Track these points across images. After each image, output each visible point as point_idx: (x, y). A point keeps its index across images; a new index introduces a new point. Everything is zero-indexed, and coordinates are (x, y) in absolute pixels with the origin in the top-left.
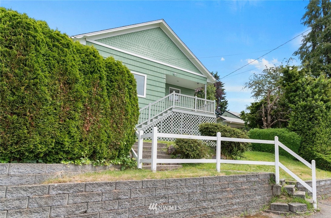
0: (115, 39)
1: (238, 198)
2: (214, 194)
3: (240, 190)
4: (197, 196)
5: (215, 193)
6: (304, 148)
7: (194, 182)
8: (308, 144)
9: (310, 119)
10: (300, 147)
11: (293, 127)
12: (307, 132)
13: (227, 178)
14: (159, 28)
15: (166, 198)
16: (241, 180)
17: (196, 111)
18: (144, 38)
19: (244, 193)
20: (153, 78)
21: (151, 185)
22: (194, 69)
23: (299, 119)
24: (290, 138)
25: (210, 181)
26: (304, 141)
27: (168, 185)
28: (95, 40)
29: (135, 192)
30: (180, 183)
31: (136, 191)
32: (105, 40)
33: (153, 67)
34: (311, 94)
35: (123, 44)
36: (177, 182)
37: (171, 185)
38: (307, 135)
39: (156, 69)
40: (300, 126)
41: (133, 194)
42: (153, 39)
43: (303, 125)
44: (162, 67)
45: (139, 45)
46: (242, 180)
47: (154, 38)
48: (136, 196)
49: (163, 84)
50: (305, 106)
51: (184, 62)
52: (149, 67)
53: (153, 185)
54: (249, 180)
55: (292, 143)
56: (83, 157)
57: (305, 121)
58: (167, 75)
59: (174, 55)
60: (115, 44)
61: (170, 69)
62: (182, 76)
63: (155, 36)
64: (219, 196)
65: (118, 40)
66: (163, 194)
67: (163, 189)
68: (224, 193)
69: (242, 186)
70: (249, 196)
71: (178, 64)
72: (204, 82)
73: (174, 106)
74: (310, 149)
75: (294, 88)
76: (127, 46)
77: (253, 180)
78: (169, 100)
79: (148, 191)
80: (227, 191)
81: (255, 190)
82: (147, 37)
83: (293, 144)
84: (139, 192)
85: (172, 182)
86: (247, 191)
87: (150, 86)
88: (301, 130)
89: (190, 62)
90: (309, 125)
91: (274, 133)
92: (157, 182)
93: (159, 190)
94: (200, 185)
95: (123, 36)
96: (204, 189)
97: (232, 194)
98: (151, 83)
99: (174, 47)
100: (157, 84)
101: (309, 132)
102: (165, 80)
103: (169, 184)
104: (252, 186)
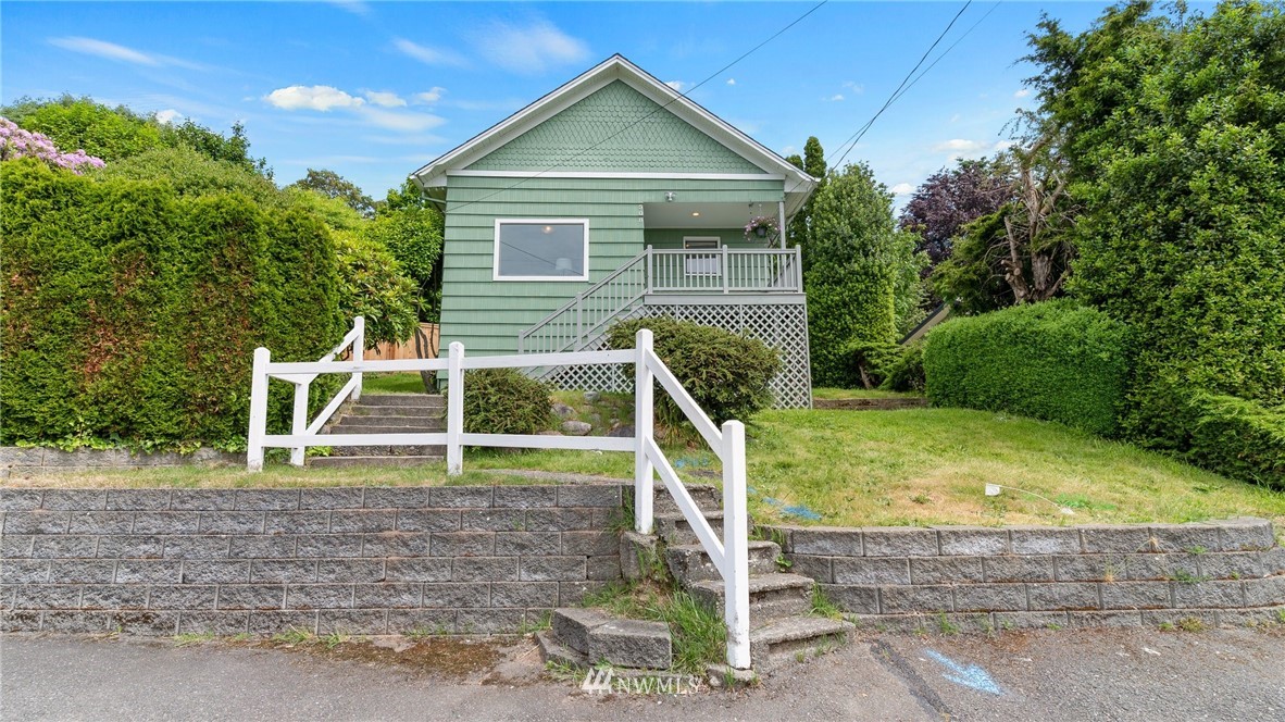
0: (508, 151)
1: (427, 569)
2: (325, 544)
3: (445, 540)
4: (261, 545)
5: (329, 542)
6: (1147, 377)
7: (264, 501)
8: (1167, 358)
9: (1171, 232)
10: (1131, 374)
11: (1090, 285)
12: (1155, 299)
13: (395, 495)
14: (618, 81)
15: (158, 541)
16: (465, 504)
17: (726, 292)
18: (576, 123)
19: (464, 553)
20: (608, 223)
21: (129, 502)
22: (733, 165)
23: (1114, 242)
24: (1066, 336)
25: (327, 502)
26: (1149, 345)
27: (180, 507)
28: (465, 169)
29: (81, 518)
30: (214, 503)
31: (85, 514)
32: (485, 162)
33: (607, 193)
34: (1162, 107)
35: (525, 157)
36: (207, 498)
37: (188, 506)
38: (1158, 312)
39: (613, 197)
40: (1121, 275)
41: (75, 524)
42: (601, 119)
43: (1132, 268)
44: (630, 186)
45: (566, 146)
46: (467, 503)
47: (604, 114)
48: (84, 528)
49: (635, 232)
50: (1139, 174)
51: (699, 153)
52: (597, 197)
53: (135, 503)
54: (504, 506)
55: (1076, 361)
56: (75, 433)
57: (1143, 243)
58: (646, 205)
59: (665, 140)
60: (507, 162)
61: (655, 186)
62: (693, 198)
63: (607, 108)
64: (344, 554)
65: (514, 151)
66: (154, 531)
67: (158, 517)
68: (368, 546)
69: (462, 529)
70: (481, 568)
71: (679, 164)
72: (772, 197)
73: (651, 289)
74: (1172, 379)
75: (1089, 108)
76: (536, 157)
77: (524, 506)
78: (685, 274)
79: (112, 519)
80: (383, 540)
81: (522, 547)
82: (584, 119)
83: (1086, 364)
84: (91, 520)
85: (192, 498)
86: (480, 547)
87: (600, 246)
88: (1126, 293)
89: (719, 148)
90: (1164, 263)
91: (1001, 324)
92: (145, 495)
93: (145, 518)
94: (283, 512)
95: (527, 138)
96: (294, 528)
97: (407, 552)
98: (602, 236)
99: (664, 120)
100: (621, 236)
101: (1166, 297)
102: (642, 219)
103: (183, 502)
104: (510, 530)
